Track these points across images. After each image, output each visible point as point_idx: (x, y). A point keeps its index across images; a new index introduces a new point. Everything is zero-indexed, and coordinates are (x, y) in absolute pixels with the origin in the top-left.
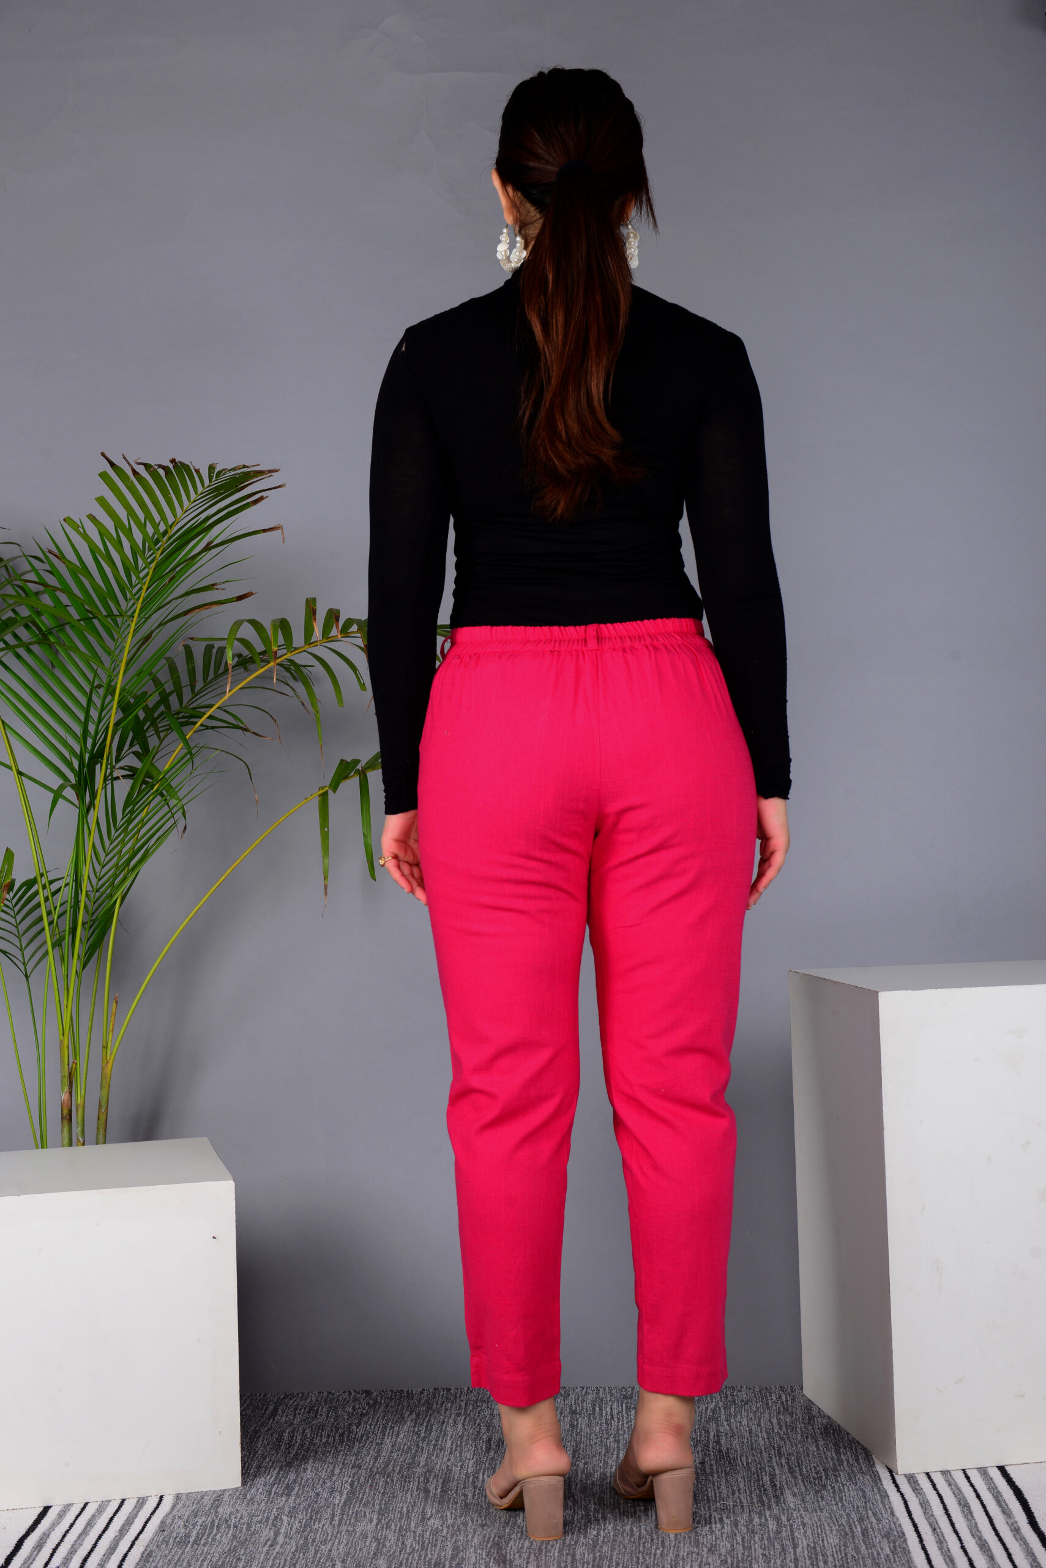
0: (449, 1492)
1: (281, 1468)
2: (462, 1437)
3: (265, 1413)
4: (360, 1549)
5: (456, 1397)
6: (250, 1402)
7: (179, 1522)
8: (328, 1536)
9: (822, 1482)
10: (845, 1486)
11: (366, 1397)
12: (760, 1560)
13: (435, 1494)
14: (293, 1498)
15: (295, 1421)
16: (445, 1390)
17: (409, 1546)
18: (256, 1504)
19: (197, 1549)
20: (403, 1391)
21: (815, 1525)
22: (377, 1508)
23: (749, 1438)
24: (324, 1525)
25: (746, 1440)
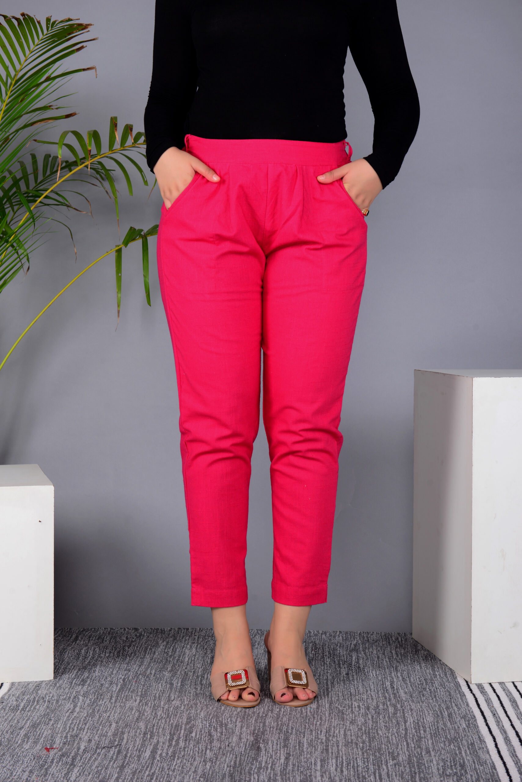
0: (186, 686)
1: (79, 670)
2: (195, 655)
3: (70, 639)
4: (128, 716)
5: (192, 633)
6: (61, 632)
7: (13, 698)
8: (108, 708)
9: (423, 686)
10: (438, 689)
11: (135, 632)
12: (383, 729)
13: (177, 686)
14: (86, 687)
15: (89, 644)
16: (185, 630)
17: (159, 715)
18: (62, 689)
19: (24, 713)
20: (158, 629)
21: (419, 710)
22: (140, 693)
23: (377, 661)
24: (105, 702)
25: (375, 662)
